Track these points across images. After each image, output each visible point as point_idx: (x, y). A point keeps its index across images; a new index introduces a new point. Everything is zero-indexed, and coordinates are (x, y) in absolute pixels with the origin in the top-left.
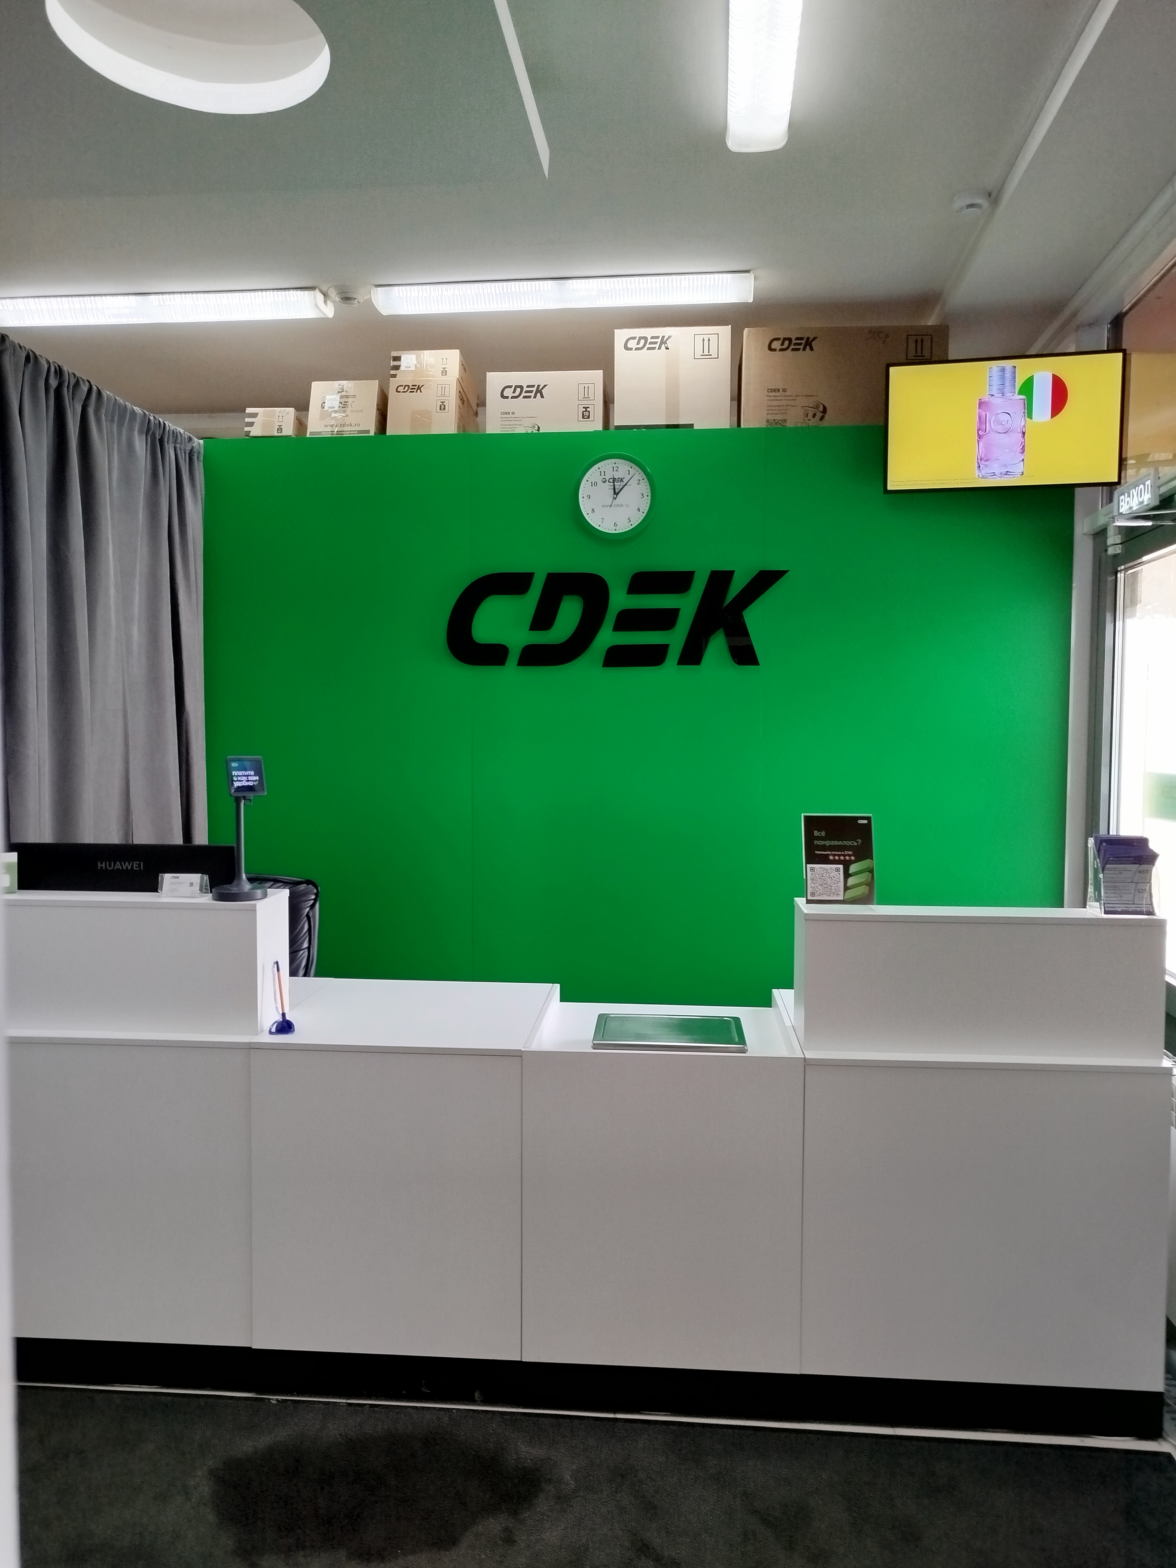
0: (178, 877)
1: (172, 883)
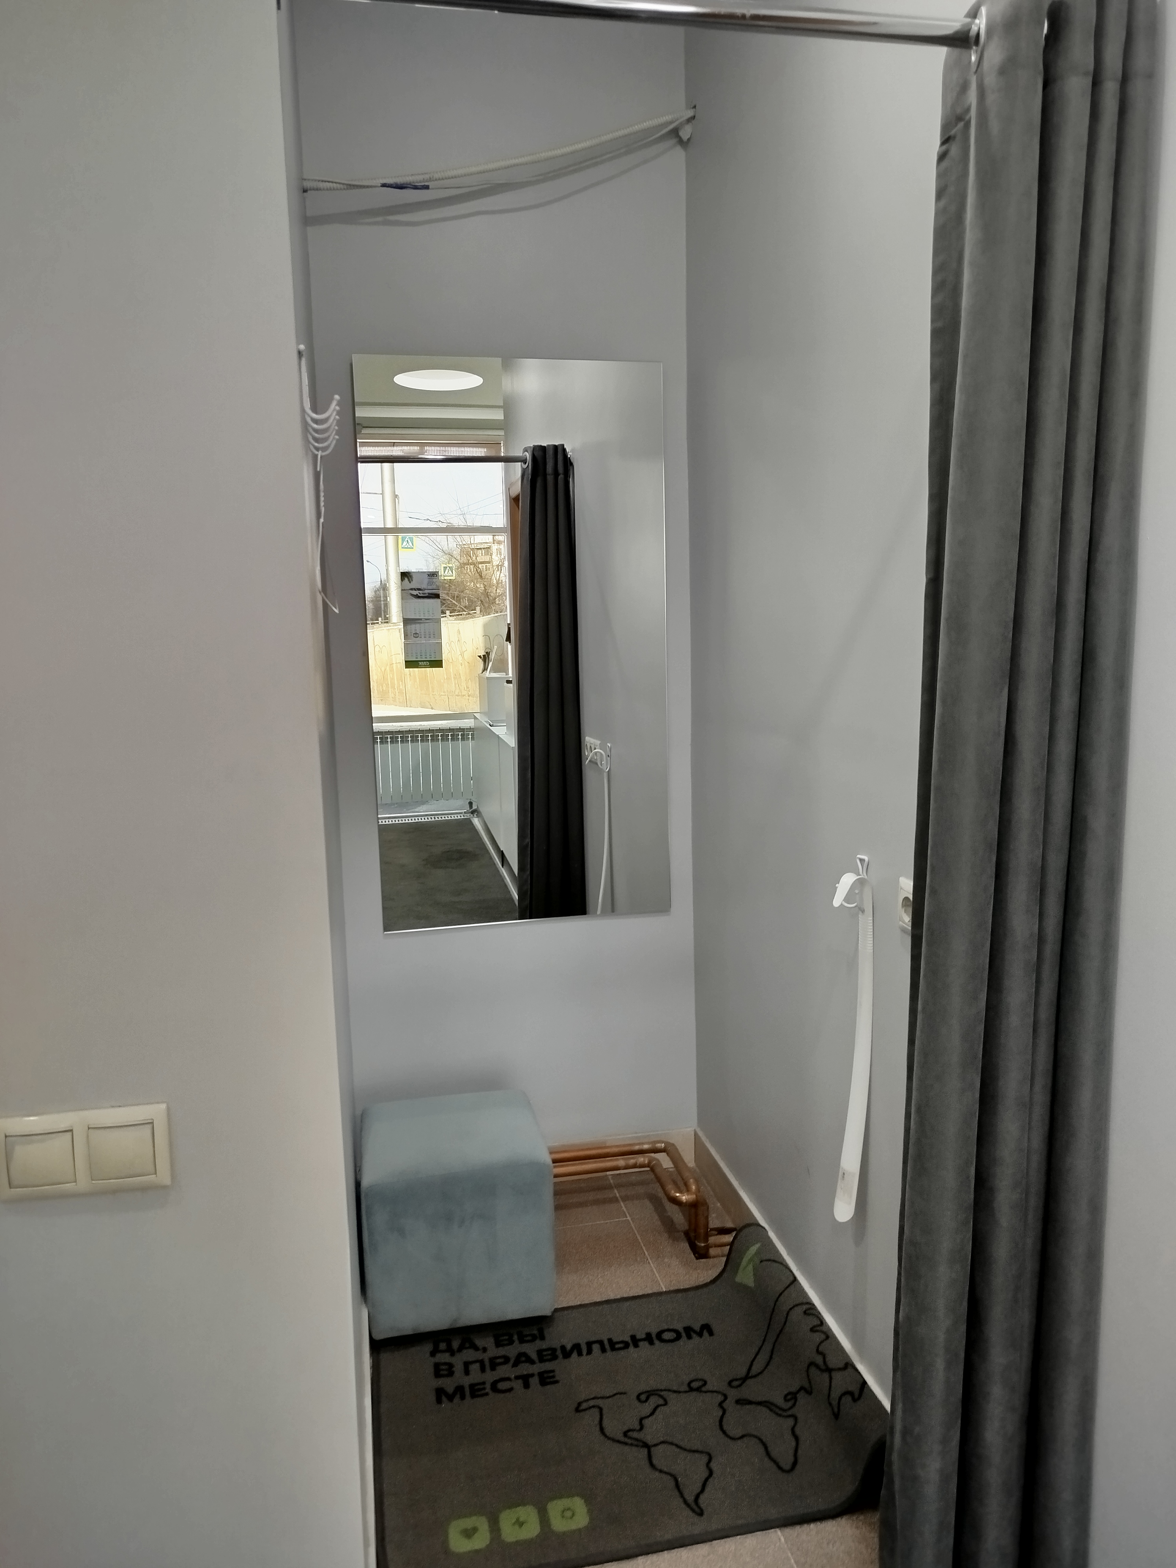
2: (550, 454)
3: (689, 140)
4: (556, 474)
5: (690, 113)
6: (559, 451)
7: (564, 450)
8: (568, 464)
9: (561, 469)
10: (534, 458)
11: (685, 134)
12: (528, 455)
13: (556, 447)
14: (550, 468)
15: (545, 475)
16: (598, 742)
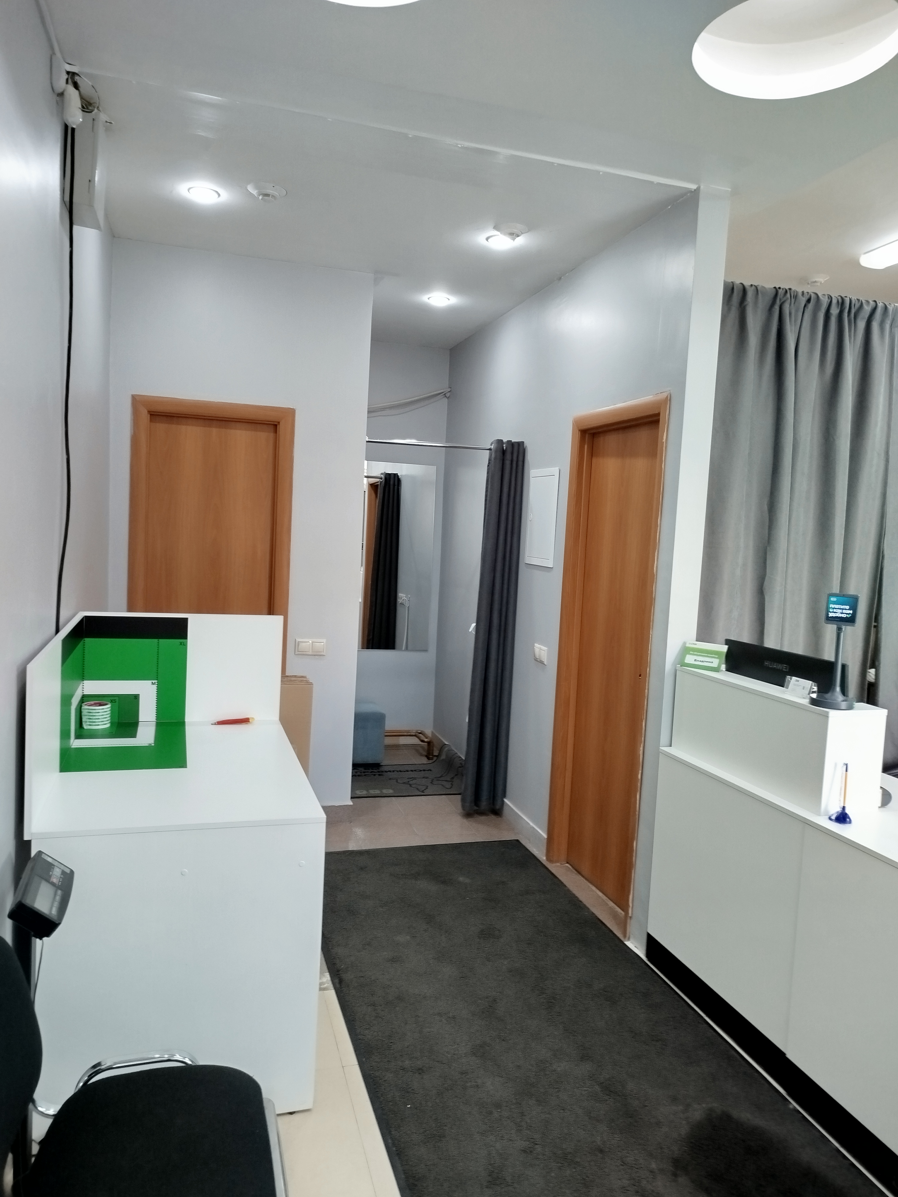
0: (798, 681)
1: (794, 685)
2: (392, 477)
3: (449, 397)
4: (394, 485)
5: (449, 390)
6: (396, 475)
7: (398, 476)
8: (399, 481)
9: (396, 484)
10: (386, 478)
11: (448, 395)
12: (383, 476)
13: (395, 474)
14: (392, 482)
15: (390, 485)
16: (405, 595)
